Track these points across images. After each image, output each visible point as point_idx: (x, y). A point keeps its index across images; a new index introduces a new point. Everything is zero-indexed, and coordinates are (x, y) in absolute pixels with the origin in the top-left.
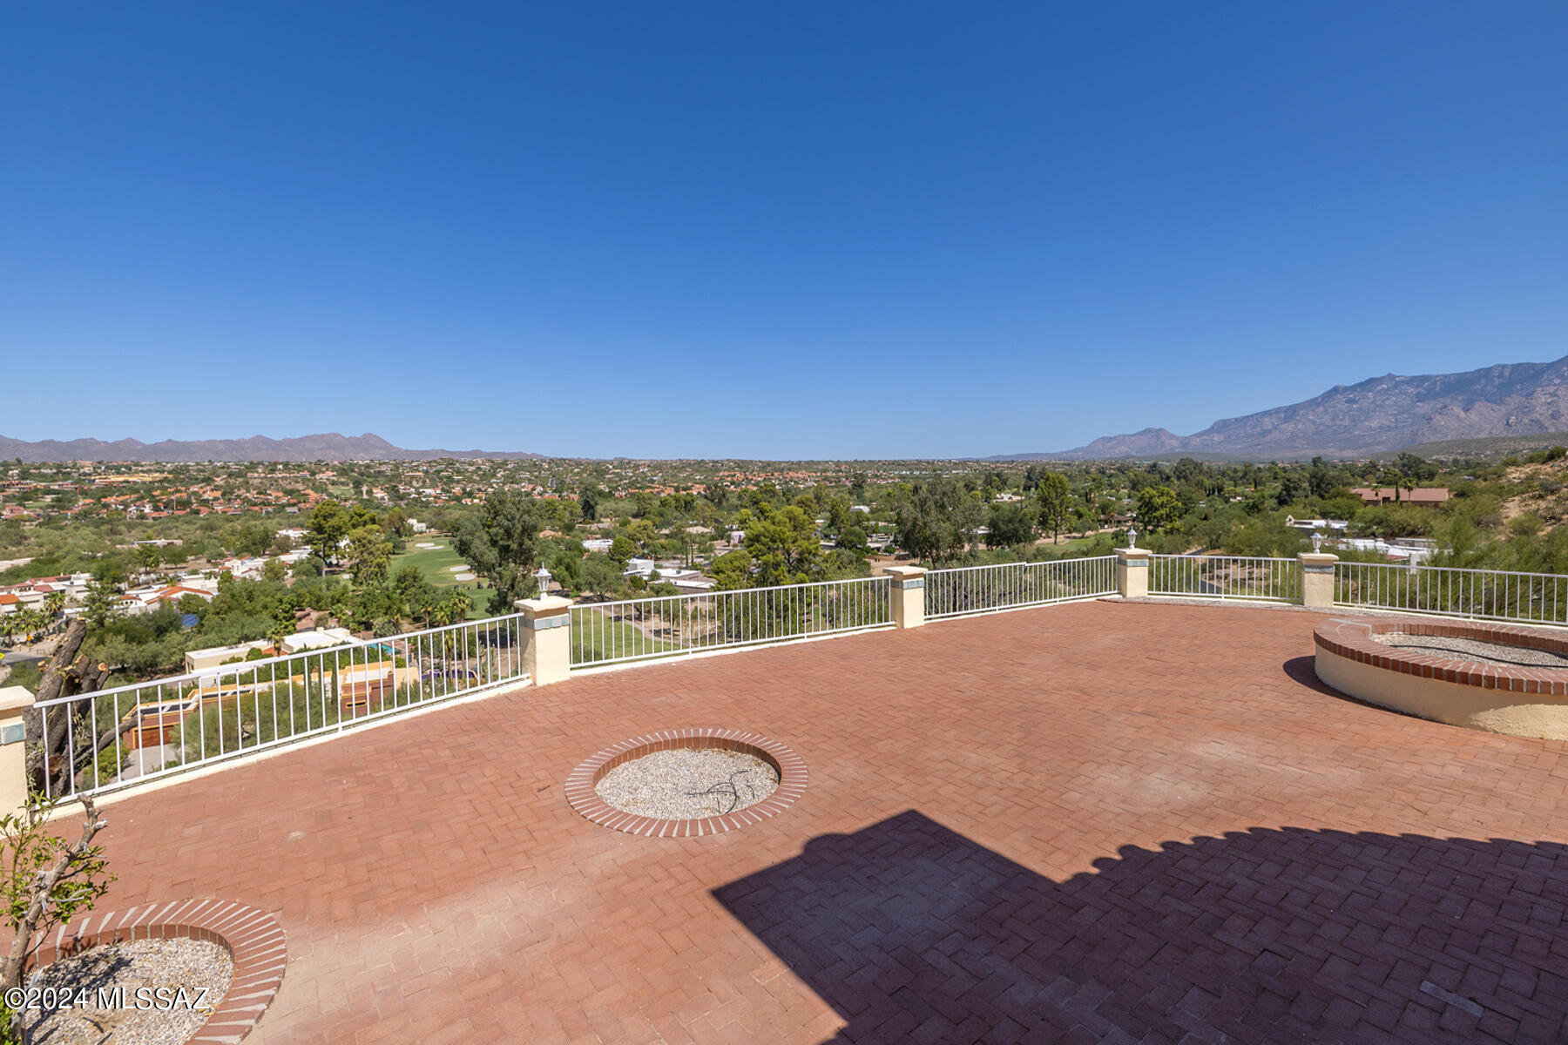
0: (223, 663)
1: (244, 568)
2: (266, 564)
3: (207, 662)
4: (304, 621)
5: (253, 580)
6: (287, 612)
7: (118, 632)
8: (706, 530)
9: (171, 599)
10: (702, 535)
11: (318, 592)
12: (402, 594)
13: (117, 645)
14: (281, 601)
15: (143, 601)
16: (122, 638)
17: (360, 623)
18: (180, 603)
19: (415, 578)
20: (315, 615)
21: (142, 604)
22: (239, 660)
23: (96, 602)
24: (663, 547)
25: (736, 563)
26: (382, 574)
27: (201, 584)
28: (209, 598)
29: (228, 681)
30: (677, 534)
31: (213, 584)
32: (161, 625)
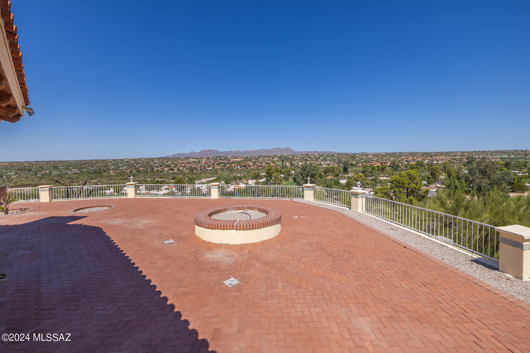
1: (251, 182)
2: (256, 181)
5: (252, 185)
8: (387, 178)
10: (385, 180)
18: (237, 189)
21: (231, 189)
23: (222, 188)
25: (383, 191)
27: (242, 186)
28: (243, 189)
30: (375, 180)
31: (244, 186)
32: (232, 194)
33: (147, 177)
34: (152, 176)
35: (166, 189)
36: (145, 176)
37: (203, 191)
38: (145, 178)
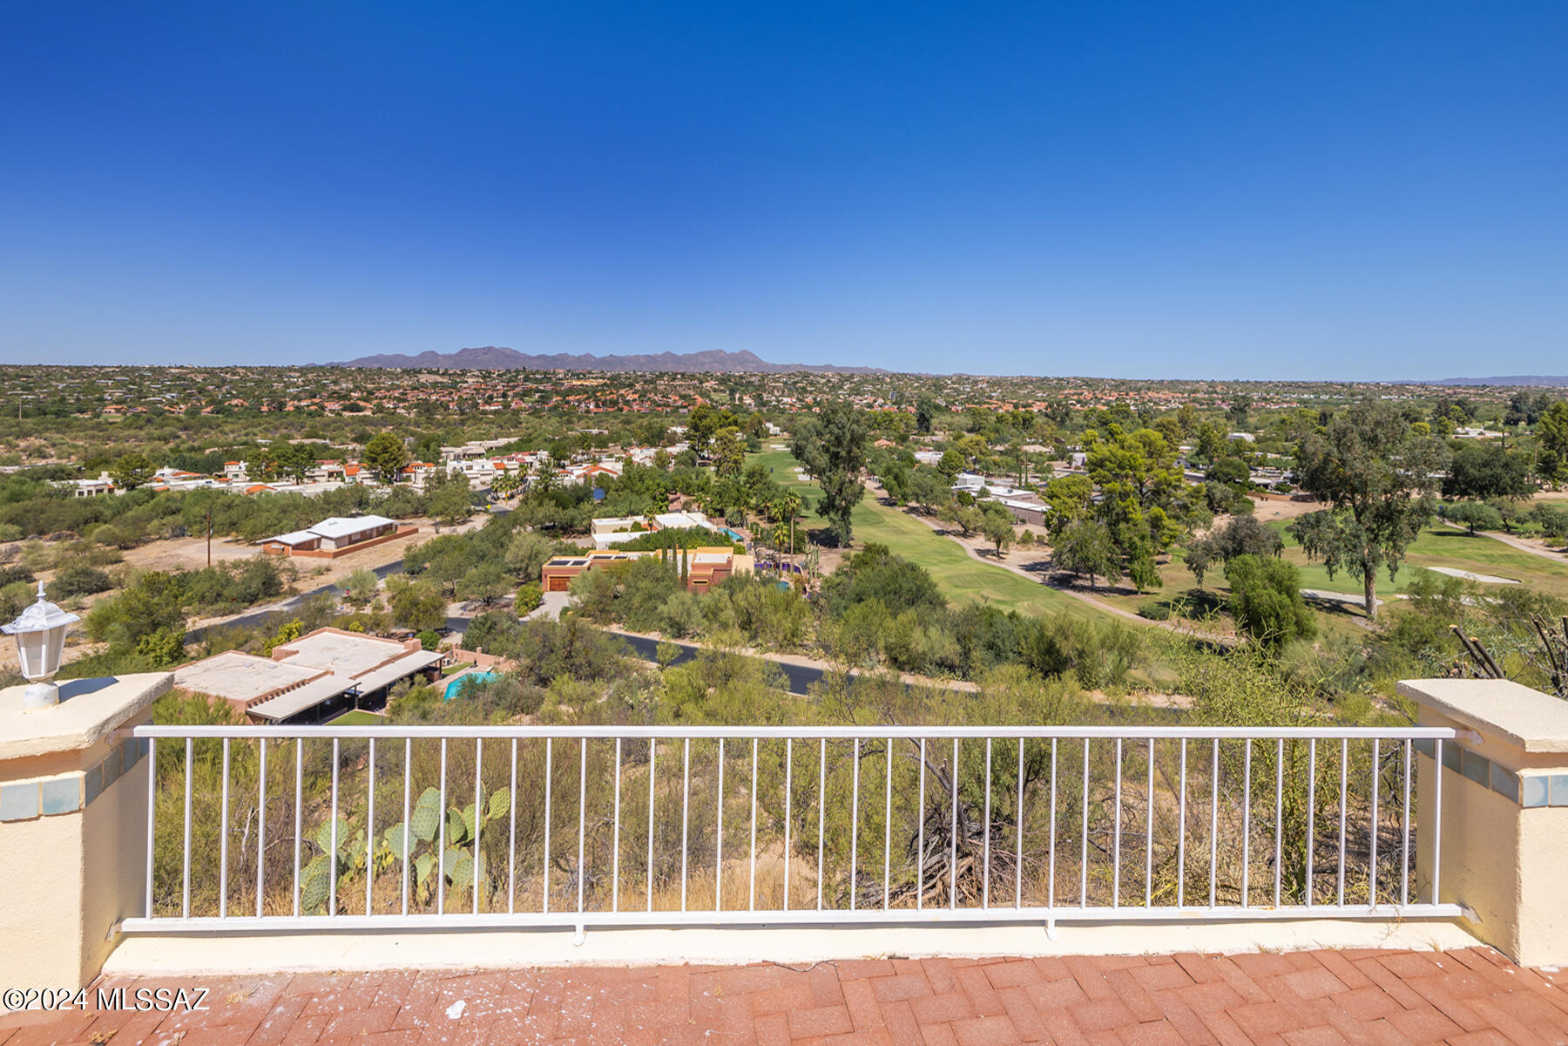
0: (615, 531)
1: (642, 456)
2: (656, 453)
3: (605, 529)
4: (675, 503)
5: (644, 465)
6: (662, 495)
7: (552, 498)
8: (1044, 449)
9: (591, 476)
10: (1040, 454)
11: (688, 481)
12: (750, 488)
13: (549, 508)
14: (659, 485)
15: (574, 475)
16: (553, 502)
17: (716, 510)
18: (597, 479)
19: (761, 475)
20: (684, 499)
21: (573, 477)
22: (626, 530)
23: (544, 473)
24: (995, 463)
25: (1074, 489)
26: (738, 470)
27: (612, 466)
28: (615, 476)
29: (614, 546)
30: (1013, 452)
31: (619, 467)
32: (579, 496)
33: (256, 430)
34: (276, 429)
35: (331, 474)
36: (250, 430)
37: (472, 482)
38: (247, 435)
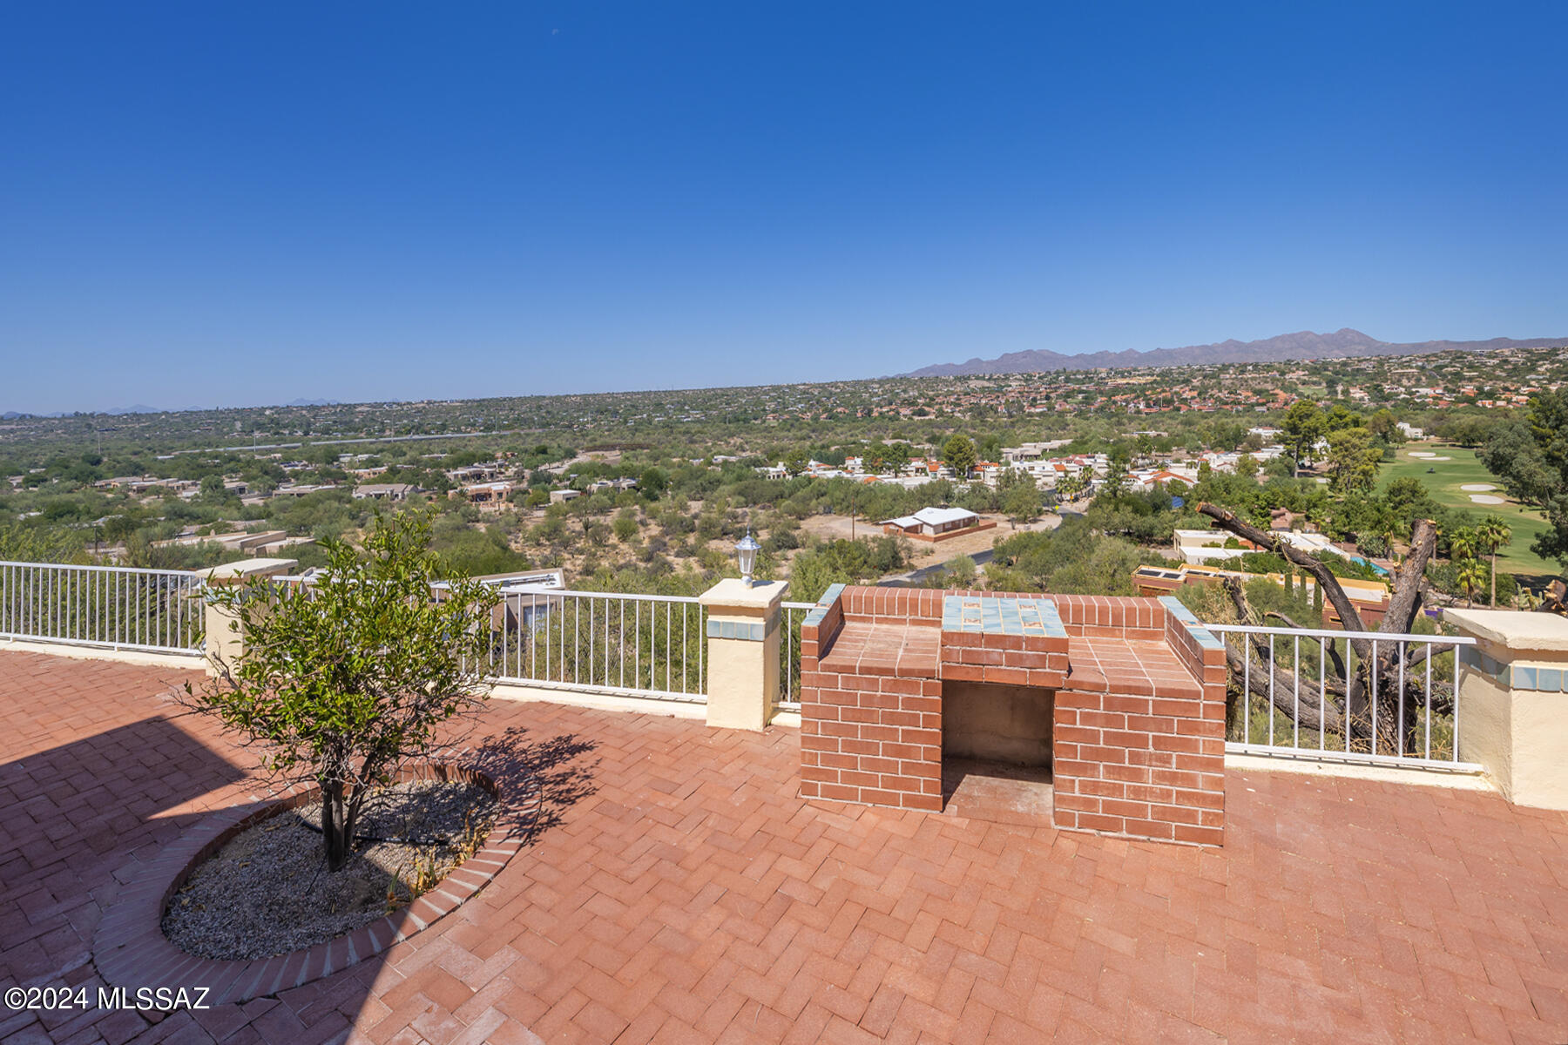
0: (1205, 546)
1: (1223, 462)
2: (1240, 460)
3: (1192, 542)
4: (1278, 520)
5: (1229, 474)
6: (1263, 509)
7: (1128, 504)
9: (1162, 482)
11: (1293, 494)
12: (1394, 508)
13: (1127, 514)
14: (1257, 497)
15: (1142, 481)
16: (1130, 508)
17: (1340, 533)
18: (1168, 486)
19: (1414, 492)
20: (1290, 516)
21: (1140, 483)
22: (1218, 546)
23: (1113, 477)
26: (1368, 483)
27: (1183, 472)
28: (1191, 485)
29: (1210, 562)
31: (1193, 473)
32: (1155, 503)
35: (917, 470)
37: (1039, 483)
